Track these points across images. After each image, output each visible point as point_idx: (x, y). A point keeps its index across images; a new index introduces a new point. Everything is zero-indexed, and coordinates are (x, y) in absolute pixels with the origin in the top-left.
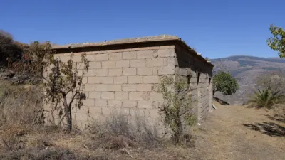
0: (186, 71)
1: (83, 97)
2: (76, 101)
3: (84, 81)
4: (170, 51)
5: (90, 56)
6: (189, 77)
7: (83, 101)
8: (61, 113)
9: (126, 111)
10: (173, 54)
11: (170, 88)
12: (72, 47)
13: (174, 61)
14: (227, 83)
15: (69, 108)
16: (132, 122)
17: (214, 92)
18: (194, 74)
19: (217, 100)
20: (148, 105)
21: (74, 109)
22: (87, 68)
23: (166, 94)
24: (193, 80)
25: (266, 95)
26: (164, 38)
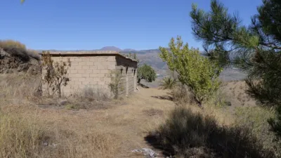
0: (120, 67)
1: (68, 80)
2: (63, 82)
3: (68, 72)
4: (113, 58)
5: (72, 59)
6: (122, 70)
7: (67, 82)
8: (53, 89)
9: (92, 87)
10: (115, 60)
11: (114, 75)
12: (61, 53)
13: (115, 63)
14: (149, 73)
15: (59, 86)
16: (95, 92)
17: (139, 80)
18: (124, 68)
19: (142, 85)
20: (103, 83)
21: (62, 87)
22: (70, 65)
23: (112, 78)
24: (124, 71)
25: (169, 81)
26: (110, 52)
